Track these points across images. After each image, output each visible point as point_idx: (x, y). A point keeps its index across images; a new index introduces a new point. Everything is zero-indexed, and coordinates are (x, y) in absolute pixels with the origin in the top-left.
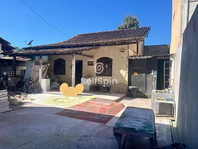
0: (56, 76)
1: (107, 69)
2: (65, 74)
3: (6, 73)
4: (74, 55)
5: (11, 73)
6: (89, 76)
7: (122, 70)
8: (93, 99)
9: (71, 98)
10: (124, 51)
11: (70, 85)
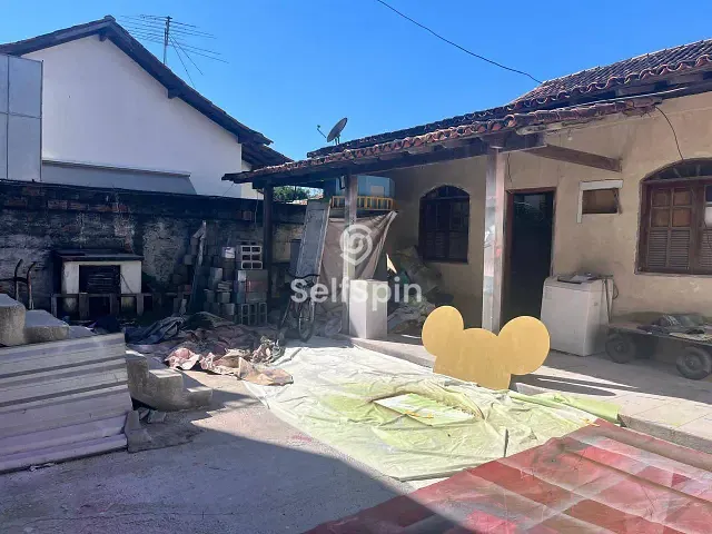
0: (424, 269)
2: (465, 261)
3: (232, 250)
4: (500, 156)
5: (251, 253)
6: (591, 272)
8: (611, 420)
9: (473, 395)
11: (472, 319)
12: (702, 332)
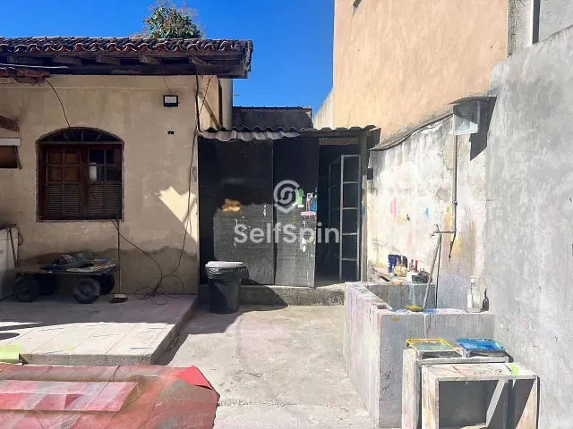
1: (94, 184)
7: (171, 189)
10: (176, 105)
12: (92, 265)
